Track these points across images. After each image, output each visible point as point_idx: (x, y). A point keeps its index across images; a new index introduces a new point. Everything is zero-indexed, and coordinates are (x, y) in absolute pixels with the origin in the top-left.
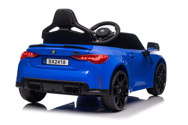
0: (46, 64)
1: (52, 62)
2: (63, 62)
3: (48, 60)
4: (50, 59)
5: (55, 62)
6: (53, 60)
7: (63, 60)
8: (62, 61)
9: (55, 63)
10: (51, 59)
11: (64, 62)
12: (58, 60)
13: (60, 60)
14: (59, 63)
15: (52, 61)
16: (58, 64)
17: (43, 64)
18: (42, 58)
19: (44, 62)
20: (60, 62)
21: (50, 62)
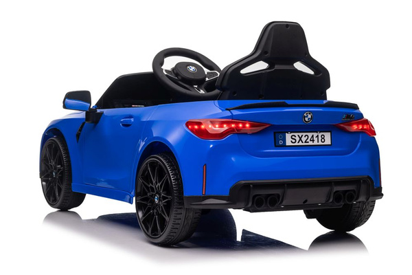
0: (284, 146)
1: (297, 141)
2: (320, 138)
3: (288, 136)
4: (292, 134)
5: (304, 139)
6: (300, 134)
7: (320, 134)
8: (318, 136)
9: (306, 142)
10: (296, 134)
11: (323, 138)
12: (310, 135)
13: (315, 134)
14: (313, 141)
15: (298, 139)
16: (311, 143)
17: (277, 146)
18: (275, 133)
19: (281, 142)
20: (315, 139)
21: (294, 141)
